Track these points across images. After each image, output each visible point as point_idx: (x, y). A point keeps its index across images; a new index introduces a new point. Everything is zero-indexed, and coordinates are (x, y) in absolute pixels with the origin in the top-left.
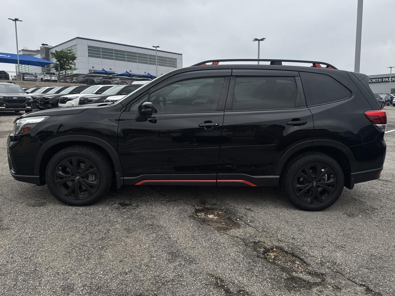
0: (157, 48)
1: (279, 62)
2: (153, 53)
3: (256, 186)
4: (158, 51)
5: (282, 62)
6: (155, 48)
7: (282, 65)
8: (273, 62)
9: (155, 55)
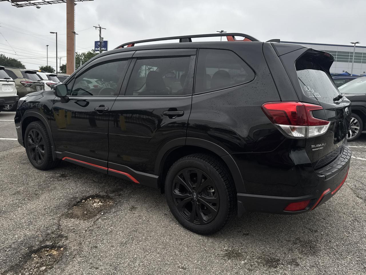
0: (356, 44)
1: (189, 38)
2: (351, 50)
3: (139, 183)
4: (357, 47)
5: (191, 38)
6: (354, 44)
7: (191, 41)
8: (182, 39)
9: (353, 51)
